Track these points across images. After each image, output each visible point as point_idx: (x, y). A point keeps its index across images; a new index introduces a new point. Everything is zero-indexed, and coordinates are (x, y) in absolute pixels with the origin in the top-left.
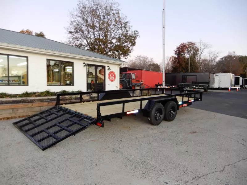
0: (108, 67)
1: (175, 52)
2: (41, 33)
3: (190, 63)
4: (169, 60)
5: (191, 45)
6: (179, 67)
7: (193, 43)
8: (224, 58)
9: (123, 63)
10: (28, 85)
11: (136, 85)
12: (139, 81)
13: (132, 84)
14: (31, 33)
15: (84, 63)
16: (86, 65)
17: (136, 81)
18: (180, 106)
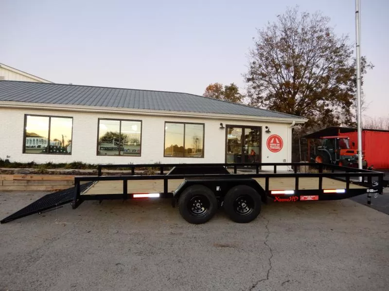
9: (294, 120)
10: (140, 156)
11: (347, 159)
12: (353, 152)
13: (340, 158)
14: (221, 87)
15: (221, 124)
16: (224, 126)
17: (348, 152)
18: (290, 197)
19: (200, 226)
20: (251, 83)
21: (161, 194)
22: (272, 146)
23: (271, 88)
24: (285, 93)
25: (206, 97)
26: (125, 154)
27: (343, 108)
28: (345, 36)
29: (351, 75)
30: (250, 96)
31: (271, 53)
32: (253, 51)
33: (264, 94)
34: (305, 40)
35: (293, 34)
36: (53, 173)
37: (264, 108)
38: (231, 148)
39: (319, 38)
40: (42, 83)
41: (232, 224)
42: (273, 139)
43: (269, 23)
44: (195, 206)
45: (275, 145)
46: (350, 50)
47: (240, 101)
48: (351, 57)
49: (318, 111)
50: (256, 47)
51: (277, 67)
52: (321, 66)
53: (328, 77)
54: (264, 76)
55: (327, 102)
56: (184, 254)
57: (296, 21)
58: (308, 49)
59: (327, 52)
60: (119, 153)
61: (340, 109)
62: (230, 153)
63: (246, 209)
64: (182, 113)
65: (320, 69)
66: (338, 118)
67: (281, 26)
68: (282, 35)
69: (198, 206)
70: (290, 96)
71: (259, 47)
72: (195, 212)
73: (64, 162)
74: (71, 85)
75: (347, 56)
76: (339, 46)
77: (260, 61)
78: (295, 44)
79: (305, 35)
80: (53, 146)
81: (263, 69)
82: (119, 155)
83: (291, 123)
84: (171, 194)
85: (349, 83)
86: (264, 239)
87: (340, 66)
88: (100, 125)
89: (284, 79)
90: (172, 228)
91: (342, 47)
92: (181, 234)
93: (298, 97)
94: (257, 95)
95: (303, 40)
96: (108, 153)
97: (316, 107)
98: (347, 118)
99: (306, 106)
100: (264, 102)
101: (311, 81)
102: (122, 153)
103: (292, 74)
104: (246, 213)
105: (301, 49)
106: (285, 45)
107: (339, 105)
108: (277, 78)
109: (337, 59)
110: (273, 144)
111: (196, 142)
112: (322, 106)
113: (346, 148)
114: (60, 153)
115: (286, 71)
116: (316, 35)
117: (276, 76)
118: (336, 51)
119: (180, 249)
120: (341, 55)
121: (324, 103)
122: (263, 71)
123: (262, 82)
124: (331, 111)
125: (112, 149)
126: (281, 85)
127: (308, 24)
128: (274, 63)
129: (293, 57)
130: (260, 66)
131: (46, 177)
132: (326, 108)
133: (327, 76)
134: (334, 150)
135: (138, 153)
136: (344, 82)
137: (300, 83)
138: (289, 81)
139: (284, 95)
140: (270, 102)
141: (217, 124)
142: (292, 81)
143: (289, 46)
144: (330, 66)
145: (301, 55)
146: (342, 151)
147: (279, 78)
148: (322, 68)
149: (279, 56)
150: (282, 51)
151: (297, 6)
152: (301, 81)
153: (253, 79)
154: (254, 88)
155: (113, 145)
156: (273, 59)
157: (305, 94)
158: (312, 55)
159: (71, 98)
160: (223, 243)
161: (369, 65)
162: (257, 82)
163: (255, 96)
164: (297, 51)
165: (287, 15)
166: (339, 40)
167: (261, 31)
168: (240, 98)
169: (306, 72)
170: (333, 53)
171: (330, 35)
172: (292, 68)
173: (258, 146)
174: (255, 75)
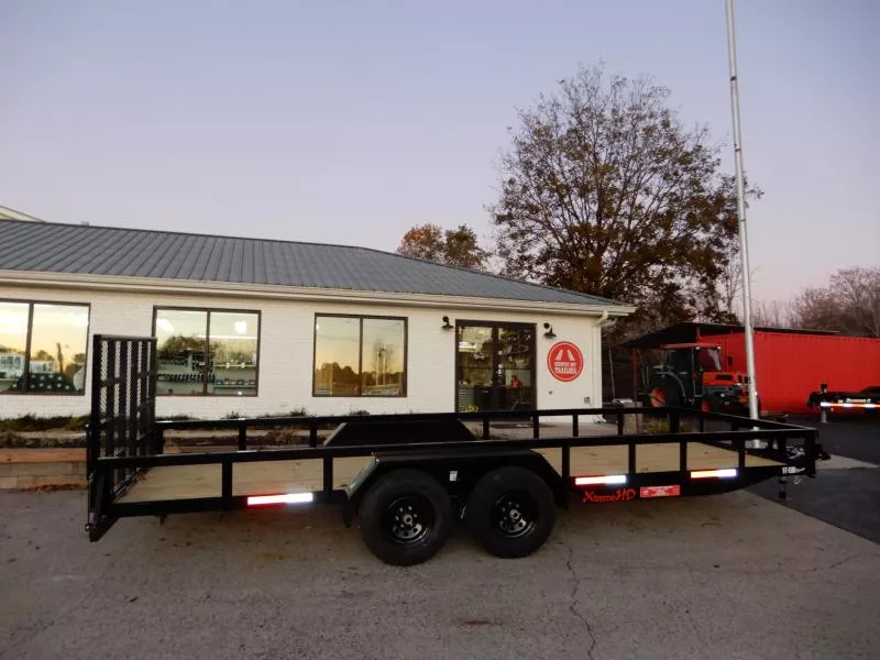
0: (547, 326)
2: (463, 228)
9: (607, 310)
10: (256, 395)
11: (718, 394)
12: (730, 378)
13: (704, 393)
14: (437, 233)
15: (446, 319)
16: (452, 323)
17: (719, 377)
18: (619, 492)
19: (412, 570)
20: (505, 226)
21: (317, 494)
22: (561, 367)
23: (550, 236)
24: (581, 248)
25: (405, 256)
26: (217, 392)
27: (703, 280)
28: (700, 128)
29: (718, 212)
30: (505, 254)
31: (549, 161)
32: (509, 156)
33: (535, 251)
34: (620, 134)
35: (595, 121)
36: (37, 444)
37: (534, 281)
38: (466, 371)
39: (649, 131)
40: (13, 221)
41: (489, 562)
42: (561, 352)
43: (542, 97)
44: (401, 521)
45: (566, 364)
46: (714, 159)
47: (480, 264)
48: (716, 173)
49: (650, 287)
50: (514, 148)
51: (561, 190)
52: (654, 191)
53: (671, 215)
54: (533, 209)
55: (671, 269)
56: (382, 651)
57: (599, 93)
58: (625, 155)
59: (666, 161)
60: (205, 388)
61: (695, 284)
62: (465, 383)
63: (521, 525)
64: (357, 293)
65: (651, 196)
66: (693, 303)
67: (569, 103)
68: (570, 123)
69: (408, 520)
70: (591, 255)
71: (523, 147)
72: (401, 535)
73: (64, 413)
74: (86, 227)
75: (707, 171)
76: (690, 150)
77: (525, 179)
78: (599, 142)
79: (619, 125)
80: (38, 375)
81: (531, 196)
82: (205, 393)
83: (600, 316)
84: (342, 493)
85: (713, 228)
86: (569, 598)
87: (695, 191)
88: (158, 321)
89: (577, 218)
90: (343, 579)
91: (698, 150)
92: (368, 594)
93: (608, 256)
94: (519, 251)
95: (617, 135)
96: (176, 387)
97: (649, 279)
98: (708, 302)
99: (625, 278)
100: (535, 268)
101: (635, 222)
102: (210, 388)
103: (595, 208)
104: (520, 532)
105: (612, 154)
106: (577, 144)
107: (693, 275)
108: (563, 215)
109: (686, 177)
110: (562, 364)
111: (380, 355)
112: (660, 277)
113: (715, 369)
114: (56, 391)
115: (580, 201)
116: (641, 125)
117: (559, 212)
118: (683, 160)
119: (368, 636)
120: (695, 169)
121: (664, 270)
122: (531, 200)
123: (530, 223)
124: (678, 288)
125: (185, 379)
126: (571, 230)
127: (625, 102)
128: (554, 183)
129: (595, 171)
130: (525, 188)
131: (17, 455)
132: (666, 281)
133: (668, 212)
134: (690, 373)
135: (252, 389)
136: (703, 225)
137: (611, 227)
138: (588, 224)
139: (578, 254)
140: (548, 268)
141: (436, 319)
142: (593, 222)
143: (586, 147)
144: (673, 190)
145: (613, 167)
146: (708, 377)
147: (566, 216)
148: (657, 196)
149: (566, 168)
150: (573, 156)
151: (602, 63)
152: (614, 222)
153: (510, 216)
154: (513, 236)
155: (188, 370)
156: (554, 175)
157: (621, 250)
158: (635, 168)
159: (84, 259)
160: (474, 615)
161: (752, 191)
162: (519, 223)
163: (515, 255)
164: (603, 156)
165: (580, 81)
166: (688, 136)
167: (526, 112)
168: (481, 258)
169: (624, 203)
170: (677, 165)
171: (672, 126)
172: (593, 195)
173: (528, 368)
174: (514, 209)
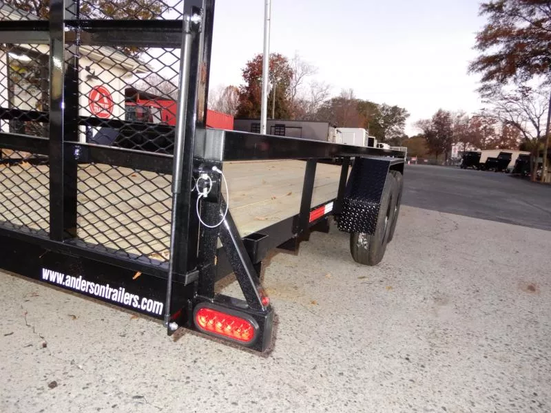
0: (88, 69)
1: (245, 73)
3: (276, 103)
4: (224, 95)
5: (278, 62)
6: (253, 110)
7: (282, 57)
8: (331, 102)
